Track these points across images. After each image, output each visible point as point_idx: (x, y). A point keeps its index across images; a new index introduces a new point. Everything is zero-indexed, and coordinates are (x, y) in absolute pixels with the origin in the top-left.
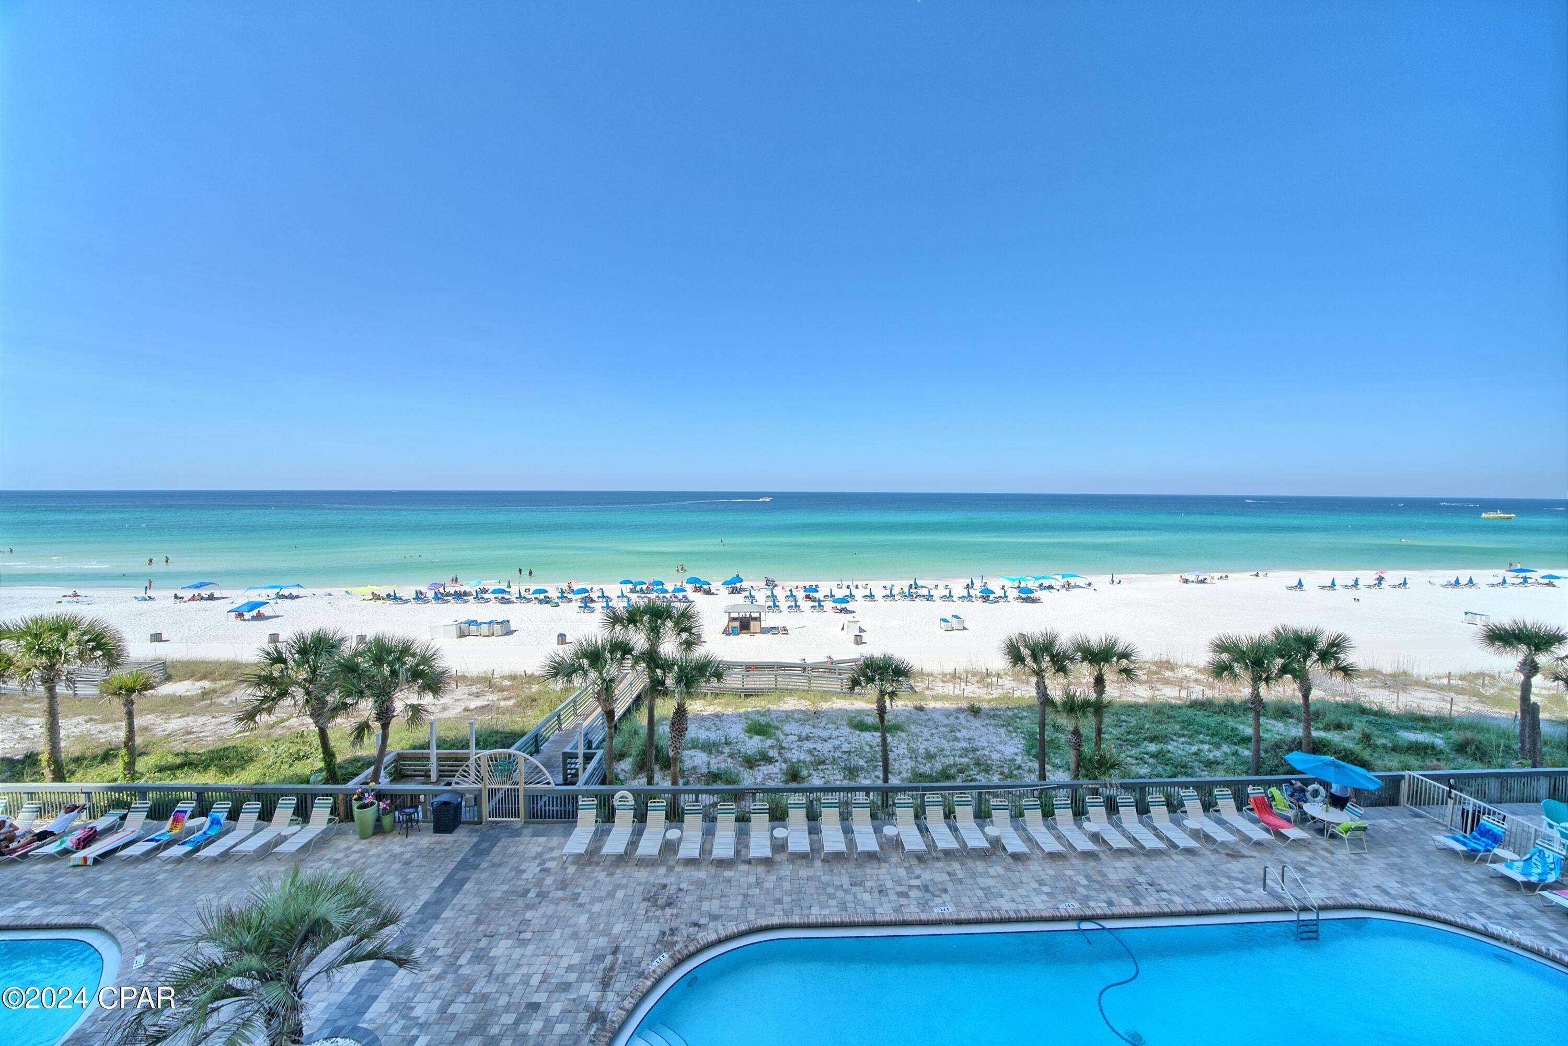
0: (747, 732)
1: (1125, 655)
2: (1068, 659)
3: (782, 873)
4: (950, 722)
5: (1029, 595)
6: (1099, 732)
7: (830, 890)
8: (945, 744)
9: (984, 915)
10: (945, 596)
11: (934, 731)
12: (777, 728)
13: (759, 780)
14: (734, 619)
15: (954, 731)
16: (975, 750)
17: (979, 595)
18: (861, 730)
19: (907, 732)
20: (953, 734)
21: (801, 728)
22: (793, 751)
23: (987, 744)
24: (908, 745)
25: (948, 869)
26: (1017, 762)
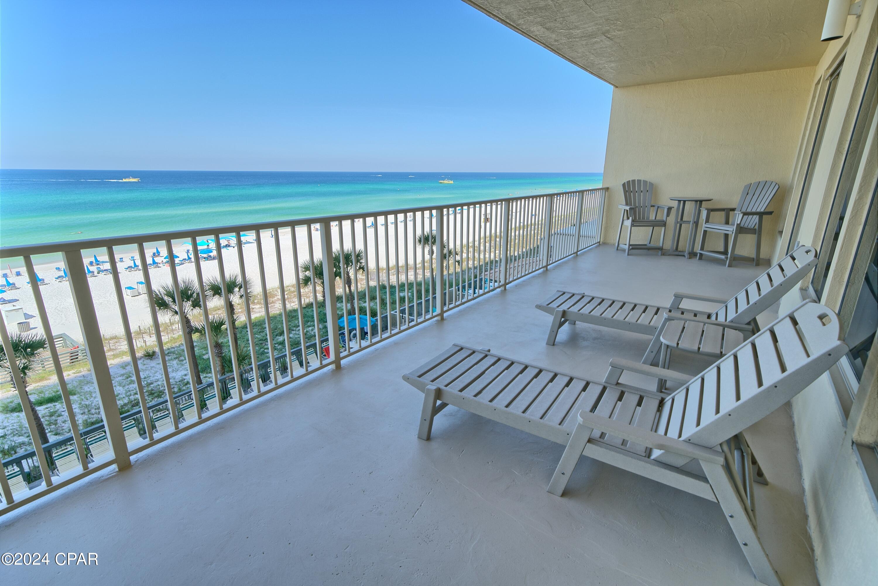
1: (244, 285)
2: (202, 296)
4: (127, 371)
5: (210, 254)
10: (130, 267)
15: (130, 377)
17: (165, 261)
19: (79, 393)
20: (129, 379)
24: (80, 404)
26: (186, 381)
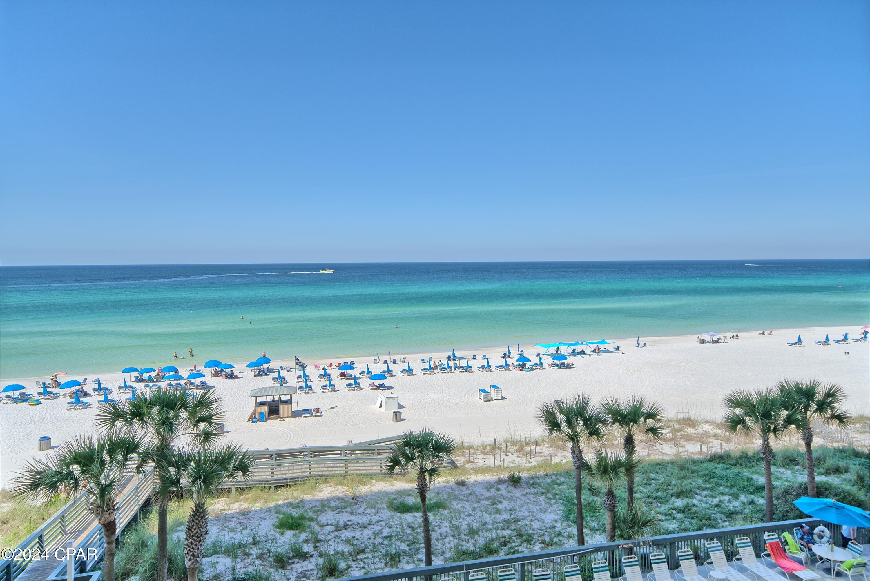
0: (278, 527)
1: (651, 415)
2: (601, 422)
4: (491, 494)
5: (563, 361)
6: (631, 491)
8: (487, 518)
10: (483, 367)
11: (476, 505)
12: (312, 520)
14: (262, 404)
15: (495, 504)
16: (516, 521)
17: (516, 363)
18: (402, 512)
19: (449, 508)
20: (495, 506)
21: (338, 517)
22: (330, 543)
23: (528, 514)
24: (450, 522)
26: (557, 530)
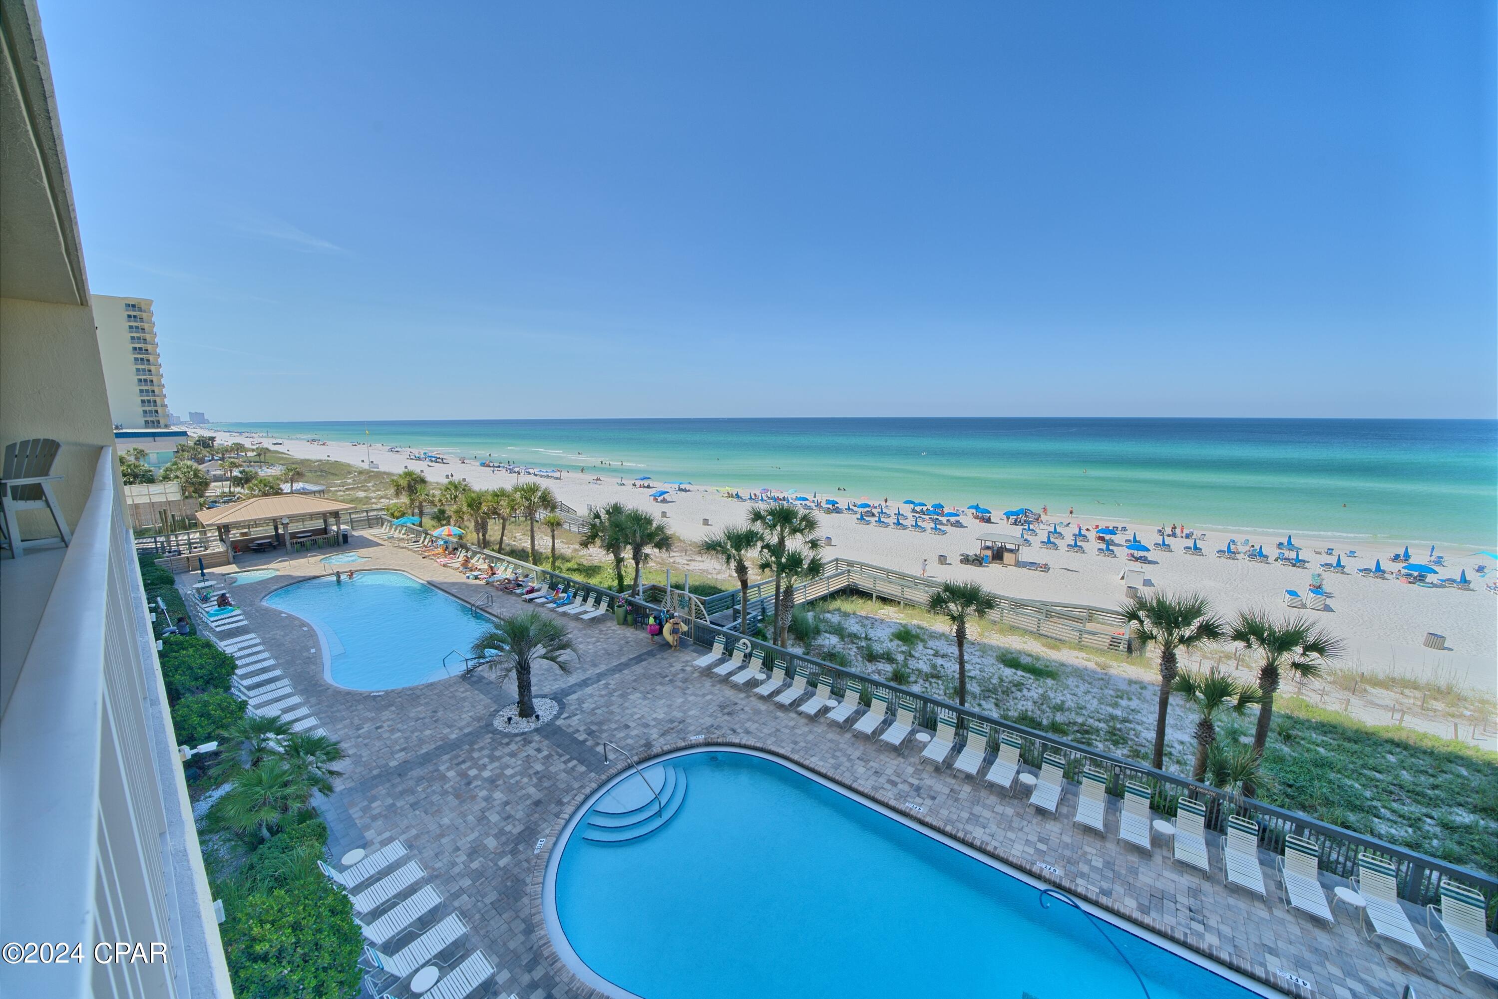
0: (894, 635)
1: (1318, 647)
3: (815, 729)
7: (838, 754)
8: (1093, 704)
9: (948, 829)
11: (1093, 689)
12: (922, 641)
13: (870, 670)
14: (988, 548)
15: (1121, 697)
17: (1404, 571)
18: (1007, 665)
19: (1059, 681)
20: (1117, 699)
22: (920, 661)
24: (1045, 691)
25: (956, 787)
